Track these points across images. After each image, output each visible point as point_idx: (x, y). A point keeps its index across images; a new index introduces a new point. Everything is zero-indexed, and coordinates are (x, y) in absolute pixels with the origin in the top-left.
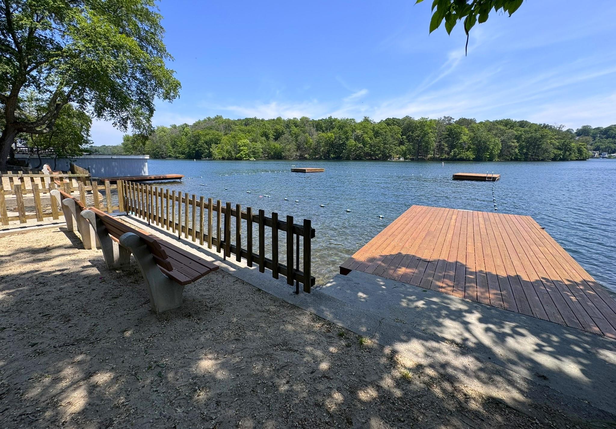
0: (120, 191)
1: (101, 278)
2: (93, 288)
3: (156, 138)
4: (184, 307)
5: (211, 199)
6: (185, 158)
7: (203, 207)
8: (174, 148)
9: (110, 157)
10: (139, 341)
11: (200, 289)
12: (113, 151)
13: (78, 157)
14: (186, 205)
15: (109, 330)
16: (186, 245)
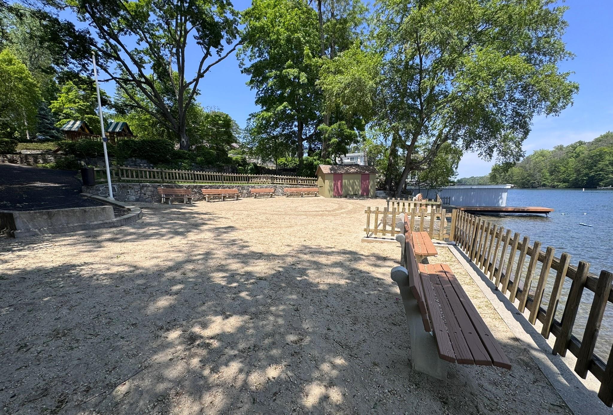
0: (454, 220)
1: (397, 299)
2: (386, 305)
3: (530, 165)
4: (446, 385)
5: (551, 249)
6: (567, 188)
7: (536, 257)
8: (552, 175)
9: (469, 187)
10: (379, 387)
11: (485, 374)
12: (480, 181)
13: (444, 188)
14: (513, 249)
15: (368, 354)
16: (501, 301)
